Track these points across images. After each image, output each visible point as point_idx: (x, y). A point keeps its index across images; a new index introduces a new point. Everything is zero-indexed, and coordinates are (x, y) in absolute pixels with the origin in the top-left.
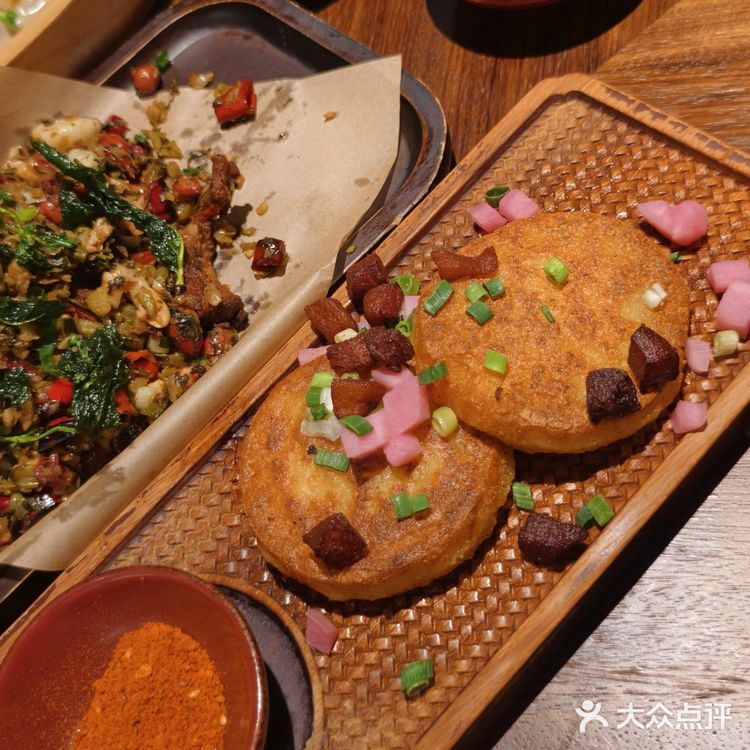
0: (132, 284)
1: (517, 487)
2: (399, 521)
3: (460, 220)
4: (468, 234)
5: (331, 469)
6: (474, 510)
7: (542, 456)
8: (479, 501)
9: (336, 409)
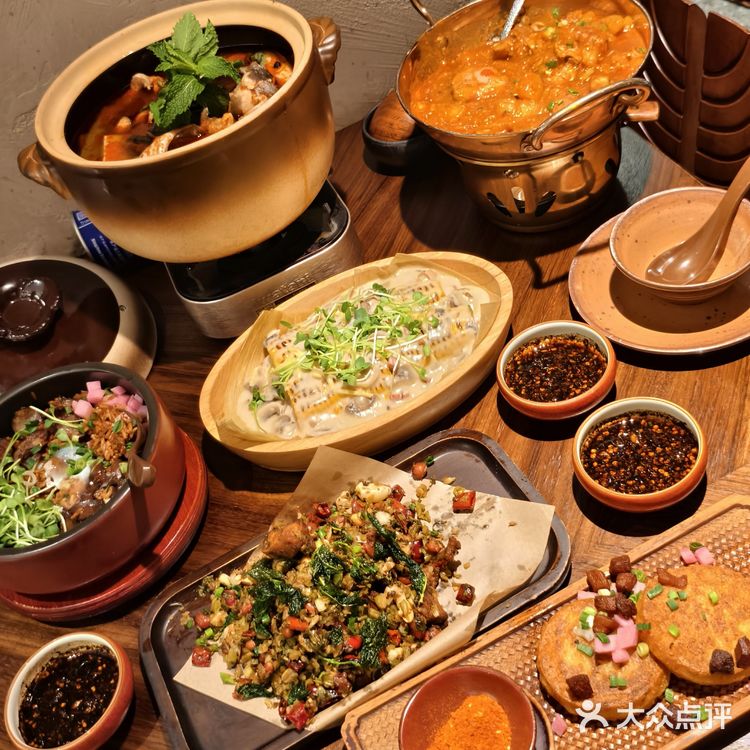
0: (398, 596)
1: (668, 690)
2: (611, 687)
3: (674, 551)
4: (676, 560)
5: (584, 653)
6: (646, 694)
7: (684, 680)
8: (649, 691)
9: (594, 627)
